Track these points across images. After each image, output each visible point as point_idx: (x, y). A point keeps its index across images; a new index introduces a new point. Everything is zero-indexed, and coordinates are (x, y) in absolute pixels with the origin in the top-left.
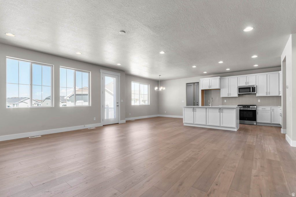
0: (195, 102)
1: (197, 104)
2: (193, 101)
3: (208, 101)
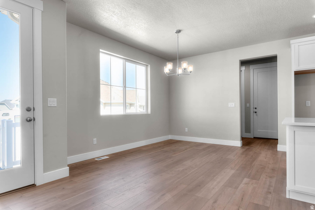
0: (249, 108)
1: (255, 110)
2: (246, 105)
3: (307, 102)
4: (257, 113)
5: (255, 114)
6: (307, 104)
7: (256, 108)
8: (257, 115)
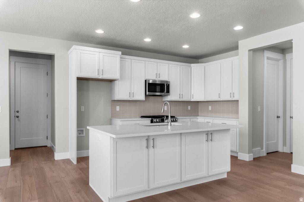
3: (81, 107)
4: (19, 118)
5: (17, 119)
6: (81, 109)
7: (18, 112)
8: (19, 120)
